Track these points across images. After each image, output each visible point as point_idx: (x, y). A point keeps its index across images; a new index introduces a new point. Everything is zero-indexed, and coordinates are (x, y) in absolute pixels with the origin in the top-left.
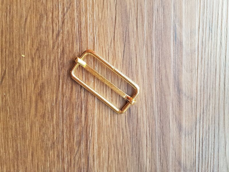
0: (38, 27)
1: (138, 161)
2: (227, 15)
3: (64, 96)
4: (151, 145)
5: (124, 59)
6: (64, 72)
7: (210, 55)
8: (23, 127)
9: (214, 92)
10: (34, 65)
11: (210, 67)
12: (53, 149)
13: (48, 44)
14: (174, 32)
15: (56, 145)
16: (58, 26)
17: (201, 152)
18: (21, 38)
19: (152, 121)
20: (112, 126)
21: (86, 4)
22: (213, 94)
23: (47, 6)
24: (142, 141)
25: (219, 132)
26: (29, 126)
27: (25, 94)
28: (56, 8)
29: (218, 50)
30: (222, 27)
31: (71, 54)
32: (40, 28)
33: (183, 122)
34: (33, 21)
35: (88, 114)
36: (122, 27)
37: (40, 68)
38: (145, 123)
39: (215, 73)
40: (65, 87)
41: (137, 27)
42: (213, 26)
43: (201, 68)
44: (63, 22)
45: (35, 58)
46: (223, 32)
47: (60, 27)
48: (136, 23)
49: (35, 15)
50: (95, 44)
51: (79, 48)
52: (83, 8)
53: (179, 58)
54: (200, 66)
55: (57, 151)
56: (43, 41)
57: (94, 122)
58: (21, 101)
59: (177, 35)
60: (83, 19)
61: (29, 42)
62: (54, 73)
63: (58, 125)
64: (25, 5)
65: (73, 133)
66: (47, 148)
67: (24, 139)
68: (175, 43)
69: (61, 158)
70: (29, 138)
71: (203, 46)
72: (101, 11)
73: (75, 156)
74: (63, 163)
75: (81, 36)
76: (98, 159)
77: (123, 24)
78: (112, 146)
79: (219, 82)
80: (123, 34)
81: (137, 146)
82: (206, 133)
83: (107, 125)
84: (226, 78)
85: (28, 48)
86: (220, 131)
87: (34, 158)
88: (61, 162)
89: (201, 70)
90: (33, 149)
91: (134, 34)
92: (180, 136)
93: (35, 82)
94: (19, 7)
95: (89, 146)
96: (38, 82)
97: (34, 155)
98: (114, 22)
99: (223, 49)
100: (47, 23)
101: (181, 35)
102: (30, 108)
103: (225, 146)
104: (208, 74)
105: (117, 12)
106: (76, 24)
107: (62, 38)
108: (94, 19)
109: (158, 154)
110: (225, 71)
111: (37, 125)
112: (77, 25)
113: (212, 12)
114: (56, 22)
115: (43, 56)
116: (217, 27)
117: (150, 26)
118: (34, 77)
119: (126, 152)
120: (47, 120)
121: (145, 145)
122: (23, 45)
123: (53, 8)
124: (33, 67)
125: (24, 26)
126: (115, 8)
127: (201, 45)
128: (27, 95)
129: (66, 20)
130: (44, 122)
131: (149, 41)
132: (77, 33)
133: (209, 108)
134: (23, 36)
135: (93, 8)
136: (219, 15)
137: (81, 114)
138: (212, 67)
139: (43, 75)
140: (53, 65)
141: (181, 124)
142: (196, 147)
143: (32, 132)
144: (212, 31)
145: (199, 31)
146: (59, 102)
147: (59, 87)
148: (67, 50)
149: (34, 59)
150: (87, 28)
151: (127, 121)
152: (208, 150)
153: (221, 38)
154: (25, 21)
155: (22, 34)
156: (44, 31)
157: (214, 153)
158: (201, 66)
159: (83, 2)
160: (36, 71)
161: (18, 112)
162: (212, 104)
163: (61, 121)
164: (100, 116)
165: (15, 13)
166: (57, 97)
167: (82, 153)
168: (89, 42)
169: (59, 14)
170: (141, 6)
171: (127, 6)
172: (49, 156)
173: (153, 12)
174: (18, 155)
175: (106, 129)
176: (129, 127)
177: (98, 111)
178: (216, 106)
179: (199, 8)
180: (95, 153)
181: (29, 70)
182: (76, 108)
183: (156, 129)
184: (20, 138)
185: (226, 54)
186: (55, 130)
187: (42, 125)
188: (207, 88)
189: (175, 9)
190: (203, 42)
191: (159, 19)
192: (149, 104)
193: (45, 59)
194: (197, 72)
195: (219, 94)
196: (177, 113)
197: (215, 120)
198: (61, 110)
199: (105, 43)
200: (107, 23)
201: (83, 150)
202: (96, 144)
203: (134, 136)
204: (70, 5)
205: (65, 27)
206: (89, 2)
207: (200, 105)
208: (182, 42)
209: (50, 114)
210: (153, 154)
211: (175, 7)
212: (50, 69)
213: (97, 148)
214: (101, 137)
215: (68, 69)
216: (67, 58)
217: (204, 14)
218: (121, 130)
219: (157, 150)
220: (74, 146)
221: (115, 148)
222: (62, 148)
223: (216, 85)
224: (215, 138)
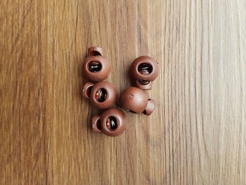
1: (101, 176)
2: (196, 13)
3: (21, 104)
4: (116, 158)
6: (22, 77)
7: (177, 57)
9: (184, 98)
11: (178, 70)
12: (10, 162)
13: (7, 48)
14: (138, 34)
15: (13, 158)
16: (17, 29)
20: (72, 138)
21: (47, 6)
22: (182, 100)
23: (8, 9)
24: (106, 154)
25: (191, 142)
28: (16, 11)
29: (187, 52)
30: (191, 27)
31: (29, 58)
33: (151, 131)
35: (46, 124)
36: (84, 28)
40: (22, 94)
41: (100, 28)
42: (181, 26)
44: (23, 26)
46: (192, 32)
47: (19, 30)
48: (99, 24)
50: (55, 47)
51: (38, 51)
52: (43, 10)
54: (167, 70)
55: (14, 164)
56: (2, 45)
57: (53, 133)
59: (141, 37)
60: (44, 22)
62: (12, 79)
63: (14, 135)
65: (30, 145)
66: (3, 161)
68: (139, 46)
69: (17, 173)
71: (169, 47)
72: (62, 13)
73: (32, 170)
74: (20, 179)
75: (40, 39)
76: (57, 174)
77: (85, 26)
78: (73, 160)
79: (188, 87)
80: (85, 36)
81: (101, 160)
82: (177, 144)
83: (67, 135)
84: (197, 82)
86: (193, 142)
88: (17, 177)
89: (168, 73)
91: (96, 36)
92: (148, 148)
95: (48, 160)
98: (75, 24)
99: (192, 50)
100: (7, 27)
101: (146, 37)
103: (200, 160)
104: (176, 78)
105: (78, 14)
107: (21, 42)
108: (54, 21)
109: (123, 169)
110: (195, 74)
112: (37, 27)
113: (179, 11)
114: (15, 26)
117: (114, 28)
119: (88, 167)
120: (3, 130)
121: (110, 159)
123: (14, 11)
126: (76, 9)
129: (26, 23)
131: (112, 44)
132: (36, 35)
133: (179, 115)
135: (54, 10)
136: (187, 14)
137: (39, 124)
138: (180, 70)
140: (11, 70)
141: (148, 134)
142: (166, 160)
144: (179, 31)
146: (16, 111)
147: (16, 93)
148: (26, 54)
150: (47, 30)
151: (89, 131)
152: (180, 164)
153: (190, 39)
156: (4, 35)
157: (187, 167)
159: (44, 4)
162: (182, 111)
163: (18, 131)
164: (60, 126)
166: (14, 105)
167: (40, 167)
168: (48, 45)
169: (20, 17)
170: (104, 7)
171: (89, 7)
172: (5, 170)
173: (116, 12)
175: (66, 141)
176: (91, 138)
177: (58, 120)
178: (186, 113)
179: (165, 8)
180: (54, 167)
182: (33, 117)
183: (122, 140)
185: (195, 55)
186: (12, 141)
188: (175, 93)
189: (140, 9)
190: (169, 44)
191: (122, 21)
193: (3, 64)
194: (164, 75)
195: (190, 100)
196: (143, 121)
197: (186, 128)
198: (18, 119)
199: (66, 45)
200: (68, 25)
201: (41, 164)
202: (55, 157)
203: (97, 149)
204: (31, 7)
205: (25, 30)
206: (50, 4)
207: (169, 112)
208: (146, 44)
209: (7, 124)
210: (118, 169)
211: (140, 7)
212: (8, 74)
213: (56, 162)
214: (61, 149)
215: (26, 75)
216: (25, 63)
217: (170, 13)
218: (83, 142)
219: (122, 163)
220: (31, 159)
221: (76, 162)
222: (19, 162)
223: (186, 89)
224: (188, 150)
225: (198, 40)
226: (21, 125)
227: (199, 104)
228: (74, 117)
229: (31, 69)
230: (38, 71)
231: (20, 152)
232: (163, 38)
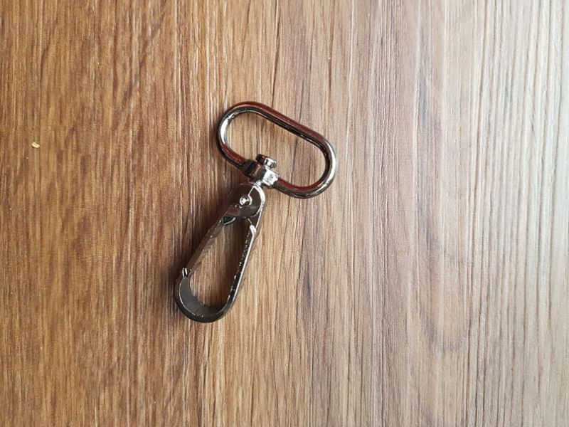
0: (75, 72)
1: (326, 416)
2: (549, 59)
3: (139, 251)
4: (360, 377)
5: (297, 161)
6: (141, 188)
7: (505, 156)
8: (31, 329)
9: (515, 247)
10: (64, 170)
11: (507, 186)
12: (109, 386)
13: (103, 116)
14: (420, 98)
15: (118, 378)
16: (128, 72)
17: (481, 394)
18: (30, 98)
19: (362, 317)
20: (262, 330)
21: (203, 19)
22: (511, 251)
23: (103, 19)
24: (339, 367)
25: (524, 343)
26: (46, 328)
27: (38, 246)
28: (125, 25)
29: (526, 145)
30: (536, 89)
31: (160, 144)
32: (82, 76)
33: (440, 318)
34: (62, 57)
36: (293, 80)
37: (79, 177)
38: (346, 321)
39: (516, 200)
40: (142, 228)
41: (330, 81)
42: (515, 86)
43: (485, 188)
44: (142, 63)
45: (67, 152)
46: (539, 102)
47: (133, 73)
48: (328, 72)
49: (71, 42)
51: (183, 129)
52: (193, 28)
53: (432, 161)
55: (119, 391)
56: (89, 108)
58: (26, 263)
59: (427, 105)
60: (195, 58)
61: (52, 109)
62: (116, 192)
63: (122, 325)
64: (43, 14)
65: (160, 346)
66: (93, 384)
67: (33, 360)
68: (421, 125)
69: (128, 410)
70: (47, 358)
71: (489, 132)
72: (240, 39)
73: (165, 404)
74: (135, 423)
75: (187, 99)
76: (225, 413)
77: (295, 74)
78: (262, 379)
79: (526, 223)
80: (296, 99)
81: (326, 380)
82: (495, 347)
83: (251, 326)
84: (544, 212)
85: (48, 127)
86: (528, 342)
87: (57, 409)
88: (128, 420)
89: (483, 192)
90: (57, 387)
91: (321, 99)
92: (431, 354)
93: (63, 215)
94: (27, 18)
95: (203, 379)
96: (73, 213)
97: (58, 403)
98: (272, 67)
99: (536, 142)
100: (100, 64)
101: (437, 105)
102: (51, 281)
103: (540, 379)
104: (500, 202)
105: (281, 43)
106: (175, 68)
107: (138, 103)
108: (221, 58)
109: (375, 400)
110: (541, 195)
111: (68, 325)
112: (178, 70)
113: (513, 51)
114: (123, 62)
115: (87, 148)
116: (525, 88)
117: (363, 82)
118: (61, 201)
119: (297, 395)
120: (94, 311)
121: (346, 378)
122: (36, 117)
123: (117, 24)
124: (59, 174)
125: (39, 67)
126: (276, 32)
127: (486, 132)
128: (42, 246)
129: (149, 58)
130: (87, 319)
131: (358, 118)
132: (177, 91)
134: (36, 95)
135: (221, 31)
136: (530, 59)
138: (511, 184)
139: (87, 195)
140: (112, 171)
141: (433, 325)
142: (468, 380)
143: (55, 344)
144: (511, 97)
145: (480, 95)
146: (126, 268)
147: (127, 227)
148: (150, 133)
149: (64, 154)
150: (203, 78)
151: (300, 316)
152: (498, 389)
153: (533, 116)
154: (43, 57)
155: (33, 89)
156: (93, 84)
157: (512, 395)
158: (483, 183)
159: (196, 14)
160: (68, 186)
161: (19, 292)
162: (510, 275)
163: (130, 315)
165: (18, 33)
166: (121, 253)
167: (183, 396)
169: (133, 41)
170: (342, 31)
171: (307, 29)
172: (98, 404)
173: (370, 45)
174: (14, 402)
175: (246, 337)
176: (305, 331)
179: (482, 42)
180: (217, 396)
181: (49, 181)
183: (374, 337)
184: (22, 359)
185: (544, 154)
186: (115, 338)
187: (80, 324)
188: (498, 236)
189: (425, 39)
190: (489, 124)
191: (384, 65)
192: (356, 274)
193: (93, 156)
194: (475, 196)
195: (527, 251)
196: (424, 298)
197: (515, 314)
198: (130, 287)
200: (255, 70)
201: (186, 390)
202: (220, 373)
203: (318, 355)
204: (162, 19)
205: (147, 75)
206: (211, 13)
207: (481, 278)
208: (438, 121)
209: (103, 297)
210: (365, 401)
211: (425, 36)
212: (105, 180)
213: (223, 385)
214: (234, 356)
215: (152, 183)
216: (149, 155)
217: (494, 55)
218: (285, 340)
219: (374, 388)
220: (162, 378)
221: (270, 385)
222: (133, 385)
223: (520, 228)
224: (516, 358)
225: (550, 120)
226: (139, 301)
227: (544, 261)
228: (267, 283)
229: (166, 169)
230: (182, 177)
231: (136, 362)
232: (475, 110)
